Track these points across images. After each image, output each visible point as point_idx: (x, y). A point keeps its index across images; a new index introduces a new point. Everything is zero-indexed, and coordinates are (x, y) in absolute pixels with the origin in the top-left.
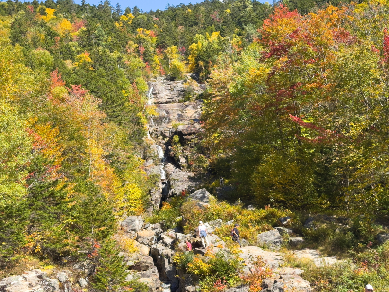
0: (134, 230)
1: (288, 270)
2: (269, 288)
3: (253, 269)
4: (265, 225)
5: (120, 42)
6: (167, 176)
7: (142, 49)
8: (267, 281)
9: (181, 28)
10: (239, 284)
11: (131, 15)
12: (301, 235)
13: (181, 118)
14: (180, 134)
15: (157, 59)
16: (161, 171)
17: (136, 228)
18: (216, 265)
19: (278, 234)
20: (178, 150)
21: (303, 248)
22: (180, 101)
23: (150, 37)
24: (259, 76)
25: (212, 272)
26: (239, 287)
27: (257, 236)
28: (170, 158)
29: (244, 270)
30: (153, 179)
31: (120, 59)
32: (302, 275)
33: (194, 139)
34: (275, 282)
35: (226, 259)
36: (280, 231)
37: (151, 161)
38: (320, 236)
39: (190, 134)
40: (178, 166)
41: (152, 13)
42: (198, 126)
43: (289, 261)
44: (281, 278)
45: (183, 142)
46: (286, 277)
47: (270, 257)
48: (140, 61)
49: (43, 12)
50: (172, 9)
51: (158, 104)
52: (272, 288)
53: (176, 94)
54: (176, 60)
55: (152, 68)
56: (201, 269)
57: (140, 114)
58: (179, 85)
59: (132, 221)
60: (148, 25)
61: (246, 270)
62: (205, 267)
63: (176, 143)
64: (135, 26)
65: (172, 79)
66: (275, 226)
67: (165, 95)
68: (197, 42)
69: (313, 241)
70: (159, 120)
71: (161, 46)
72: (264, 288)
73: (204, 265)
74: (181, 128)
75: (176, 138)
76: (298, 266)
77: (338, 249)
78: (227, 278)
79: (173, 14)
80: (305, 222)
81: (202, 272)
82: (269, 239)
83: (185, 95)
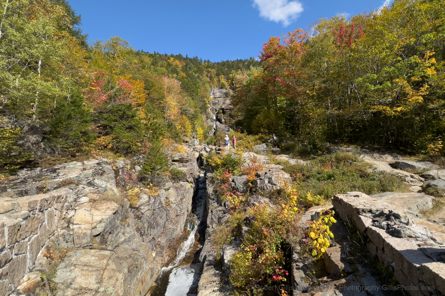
0: (194, 145)
1: (273, 166)
2: (261, 178)
3: (250, 164)
4: (259, 142)
5: (200, 71)
6: (216, 127)
7: (209, 75)
8: (260, 173)
9: (226, 69)
10: (241, 173)
11: (206, 63)
12: (278, 147)
13: (224, 103)
14: (223, 109)
15: (215, 80)
17: (196, 144)
18: (226, 160)
19: (265, 146)
20: (222, 116)
21: (280, 154)
22: (224, 97)
23: (213, 71)
24: (258, 76)
25: (224, 165)
26: (240, 176)
27: (254, 147)
28: (218, 120)
29: (244, 164)
30: (210, 128)
31: (198, 76)
32: (283, 169)
33: (228, 112)
34: (266, 173)
35: (233, 157)
36: (266, 145)
37: (209, 120)
38: (289, 148)
39: (227, 110)
40: (221, 123)
41: (215, 63)
42: (230, 106)
43: (274, 161)
44: (270, 171)
45: (224, 113)
46: (273, 170)
47: (262, 158)
48: (208, 80)
49: (169, 59)
50: (223, 62)
51: (215, 98)
52: (263, 178)
53: (223, 94)
54: (223, 81)
55: (213, 83)
56: (217, 163)
57: (206, 99)
58: (224, 91)
59: (194, 141)
60: (213, 67)
61: (246, 165)
62: (219, 162)
63: (220, 113)
64: (208, 67)
65: (221, 88)
66: (263, 142)
67: (218, 94)
68: (232, 74)
69: (286, 150)
70: (214, 104)
71: (218, 75)
72: (258, 177)
73: (219, 160)
74: (223, 107)
75: (221, 111)
76: (279, 164)
77: (303, 154)
78: (233, 169)
79: (224, 64)
80: (281, 141)
82: (260, 149)
83: (226, 95)
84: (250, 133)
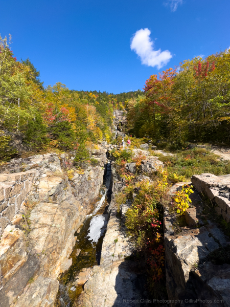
0: (104, 145)
1: (152, 157)
2: (144, 164)
3: (138, 156)
4: (143, 142)
5: (107, 100)
6: (117, 134)
7: (113, 102)
8: (144, 161)
9: (123, 98)
10: (132, 161)
11: (111, 95)
12: (156, 145)
13: (122, 119)
14: (121, 123)
15: (117, 105)
16: (116, 132)
18: (123, 153)
19: (147, 145)
20: (121, 127)
21: (156, 150)
22: (122, 116)
23: (115, 100)
24: (143, 101)
25: (122, 156)
26: (131, 163)
27: (140, 146)
28: (118, 129)
29: (134, 156)
30: (114, 134)
31: (106, 103)
32: (158, 159)
34: (148, 161)
35: (127, 151)
37: (113, 130)
38: (163, 146)
39: (124, 123)
40: (120, 131)
41: (116, 95)
42: (126, 121)
43: (153, 154)
44: (150, 160)
45: (122, 125)
46: (152, 159)
47: (145, 152)
48: (112, 105)
49: (89, 94)
52: (146, 164)
54: (121, 105)
55: (115, 107)
57: (111, 117)
58: (122, 111)
59: (104, 143)
60: (115, 97)
62: (119, 154)
63: (120, 125)
64: (112, 97)
66: (146, 142)
67: (118, 114)
68: (127, 101)
69: (161, 147)
70: (116, 120)
71: (118, 102)
72: (142, 164)
74: (121, 121)
76: (156, 156)
77: (172, 150)
78: (127, 159)
79: (122, 95)
80: (157, 141)
81: (118, 156)
82: (144, 147)
83: (123, 114)
84: (138, 137)
